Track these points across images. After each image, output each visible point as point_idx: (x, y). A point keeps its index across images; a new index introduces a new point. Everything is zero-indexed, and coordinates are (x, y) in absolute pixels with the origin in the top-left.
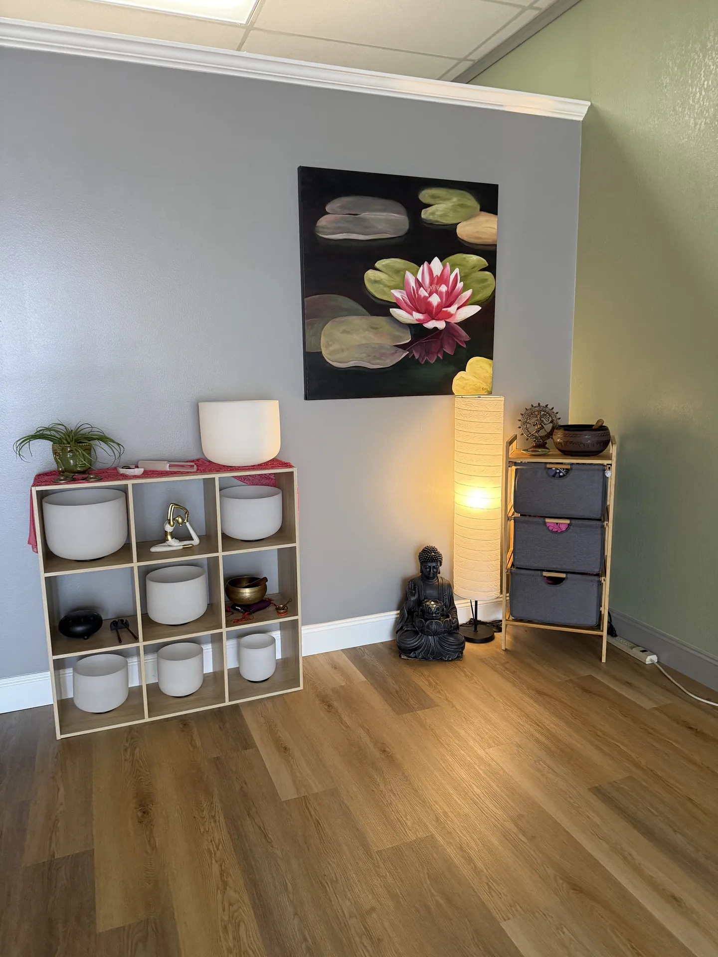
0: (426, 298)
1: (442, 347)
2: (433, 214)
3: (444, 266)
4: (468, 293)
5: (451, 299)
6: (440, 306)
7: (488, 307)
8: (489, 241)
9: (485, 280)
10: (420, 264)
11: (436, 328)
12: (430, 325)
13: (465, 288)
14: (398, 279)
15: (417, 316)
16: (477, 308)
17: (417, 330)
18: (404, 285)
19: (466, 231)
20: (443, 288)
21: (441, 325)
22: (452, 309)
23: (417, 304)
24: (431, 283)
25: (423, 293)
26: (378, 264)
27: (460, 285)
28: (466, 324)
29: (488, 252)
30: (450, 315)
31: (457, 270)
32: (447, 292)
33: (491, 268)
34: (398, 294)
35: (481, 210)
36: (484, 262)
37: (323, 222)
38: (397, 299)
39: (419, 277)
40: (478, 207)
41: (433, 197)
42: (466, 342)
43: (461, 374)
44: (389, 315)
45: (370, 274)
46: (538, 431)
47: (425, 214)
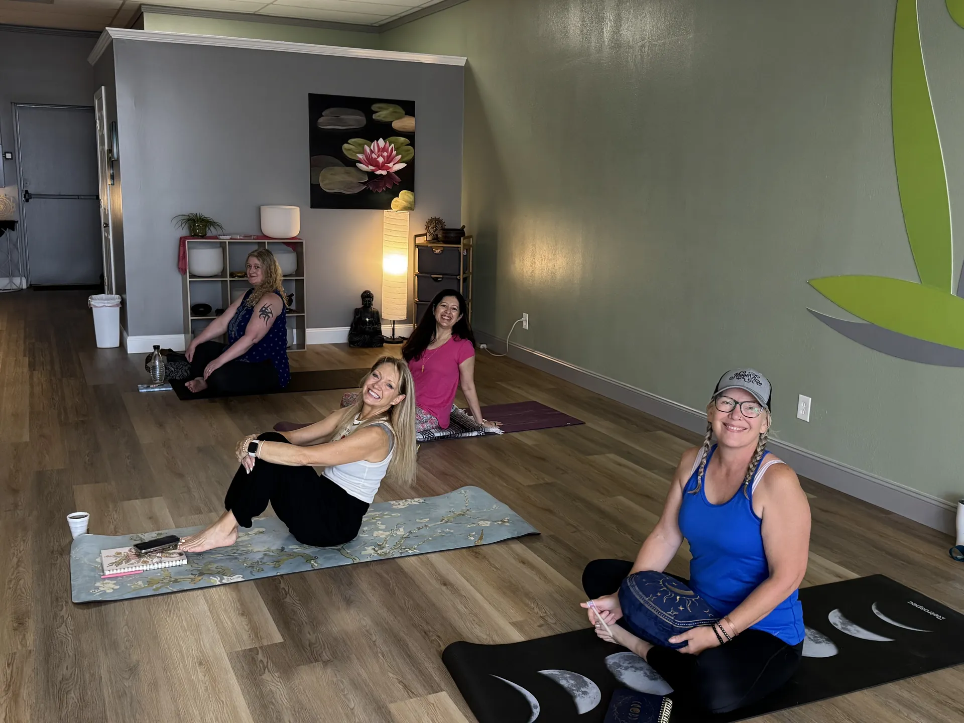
0: (376, 159)
1: (385, 184)
2: (379, 116)
3: (386, 142)
4: (400, 157)
5: (390, 159)
6: (384, 163)
7: (411, 165)
8: (411, 130)
9: (408, 150)
10: (372, 141)
11: (381, 174)
12: (379, 172)
13: (397, 154)
14: (361, 149)
15: (371, 168)
16: (405, 165)
17: (371, 174)
18: (363, 152)
19: (397, 125)
20: (385, 154)
21: (384, 173)
22: (390, 165)
23: (371, 161)
24: (379, 151)
25: (374, 156)
26: (349, 141)
27: (394, 153)
28: (398, 172)
29: (410, 136)
30: (389, 168)
31: (393, 145)
32: (387, 156)
33: (412, 144)
34: (360, 156)
35: (406, 114)
36: (408, 141)
37: (321, 120)
38: (360, 158)
39: (372, 148)
40: (404, 113)
41: (379, 108)
42: (399, 182)
43: (396, 199)
44: (356, 166)
45: (346, 146)
46: (434, 232)
47: (374, 116)
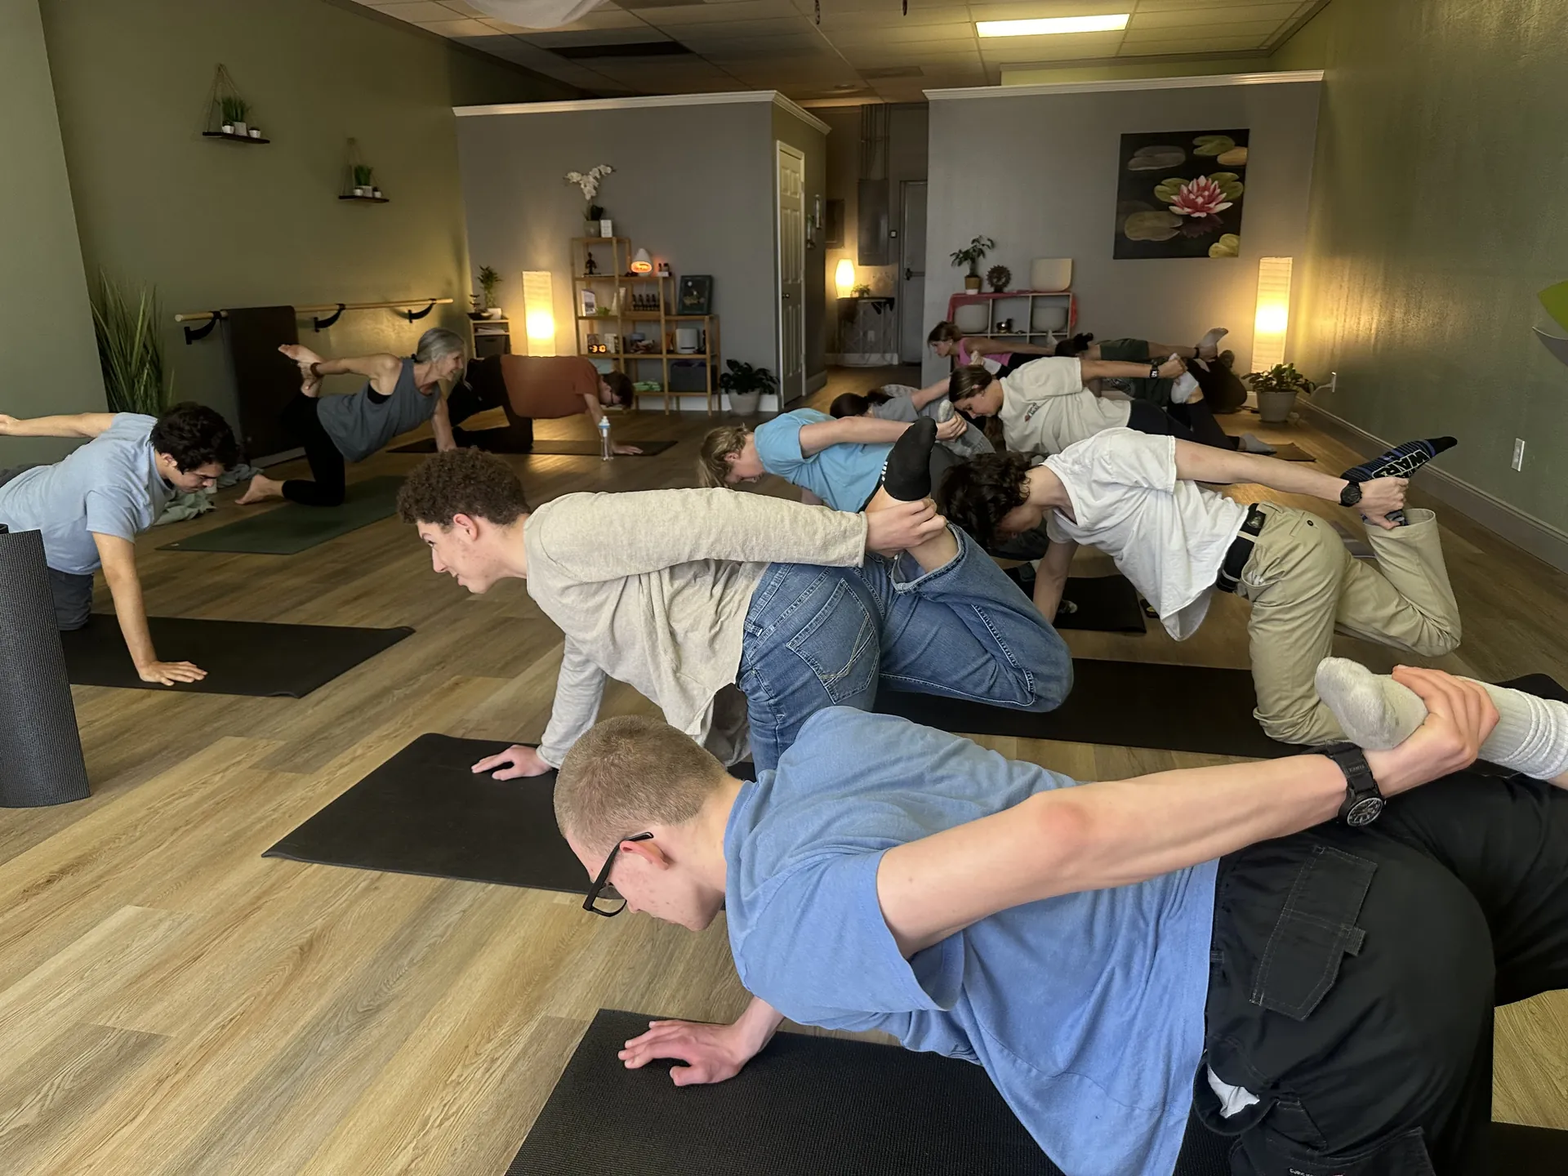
0: (1194, 199)
1: (1203, 228)
2: (1202, 151)
3: (1208, 180)
4: (1224, 195)
5: (1211, 199)
6: (1204, 203)
7: (1238, 203)
8: (1241, 164)
9: (1236, 187)
10: (1191, 180)
11: (1200, 217)
12: (1196, 215)
13: (1221, 193)
14: (1176, 189)
15: (1187, 210)
16: (1230, 204)
17: (1187, 218)
18: (1179, 193)
19: (1222, 159)
20: (1206, 193)
21: (1203, 215)
22: (1212, 205)
23: (1188, 203)
24: (1198, 190)
25: (1192, 196)
26: (1163, 182)
27: (1218, 191)
28: (1222, 213)
29: (1240, 171)
30: (1210, 209)
31: (1216, 182)
32: (1209, 195)
33: (1242, 179)
34: (1175, 198)
35: (1236, 146)
36: (1237, 177)
37: (1132, 162)
38: (1175, 200)
39: (1190, 187)
40: (1233, 143)
41: (1203, 141)
42: (1220, 225)
43: (1216, 244)
44: (1168, 210)
45: (1158, 188)
47: (1196, 152)
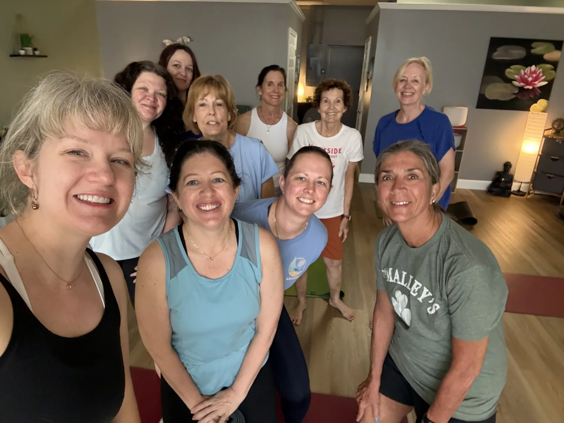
0: (527, 78)
1: (529, 95)
2: (535, 51)
3: (536, 68)
4: (544, 78)
5: (537, 79)
6: (532, 81)
7: (551, 83)
8: (556, 60)
9: (551, 73)
10: (527, 67)
11: (528, 89)
12: (527, 87)
13: (543, 76)
14: (518, 72)
15: (522, 84)
16: (546, 83)
17: (521, 89)
18: (519, 74)
19: (547, 57)
20: (534, 75)
21: (531, 87)
22: (536, 83)
23: (523, 80)
24: (530, 73)
25: (526, 76)
26: (512, 67)
27: (541, 74)
28: (541, 88)
29: (555, 64)
30: (535, 84)
31: (541, 70)
32: (535, 77)
33: (555, 69)
34: (516, 76)
36: (552, 67)
37: (495, 54)
38: (516, 78)
39: (526, 71)
40: (554, 48)
41: (537, 45)
42: (539, 94)
43: (535, 105)
44: (512, 83)
45: (508, 70)
47: (533, 51)
